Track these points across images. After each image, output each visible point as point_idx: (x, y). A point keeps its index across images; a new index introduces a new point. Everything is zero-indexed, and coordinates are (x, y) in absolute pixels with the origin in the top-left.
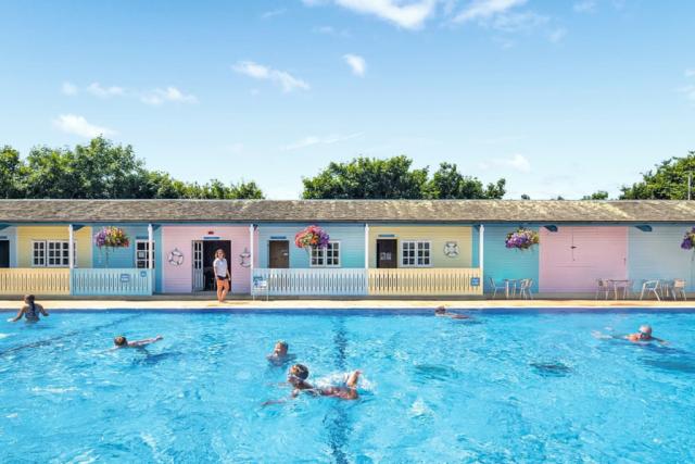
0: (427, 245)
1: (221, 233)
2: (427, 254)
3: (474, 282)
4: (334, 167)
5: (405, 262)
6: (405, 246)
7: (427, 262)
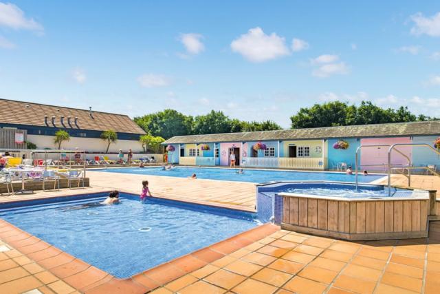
0: (308, 148)
1: (237, 145)
2: (308, 152)
3: (320, 163)
4: (303, 110)
5: (299, 155)
6: (299, 149)
7: (308, 155)
